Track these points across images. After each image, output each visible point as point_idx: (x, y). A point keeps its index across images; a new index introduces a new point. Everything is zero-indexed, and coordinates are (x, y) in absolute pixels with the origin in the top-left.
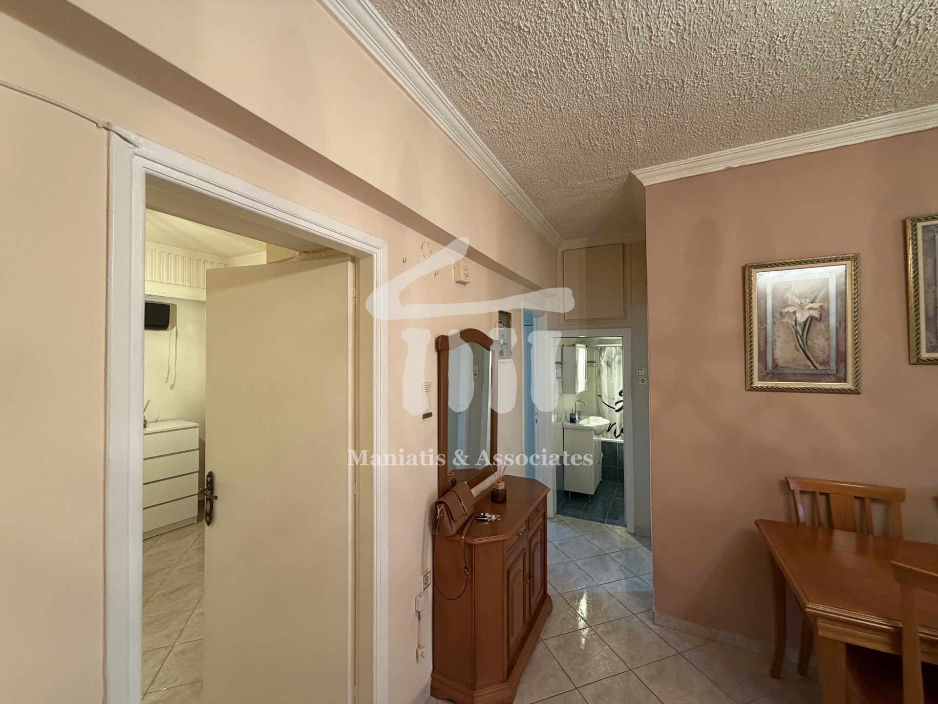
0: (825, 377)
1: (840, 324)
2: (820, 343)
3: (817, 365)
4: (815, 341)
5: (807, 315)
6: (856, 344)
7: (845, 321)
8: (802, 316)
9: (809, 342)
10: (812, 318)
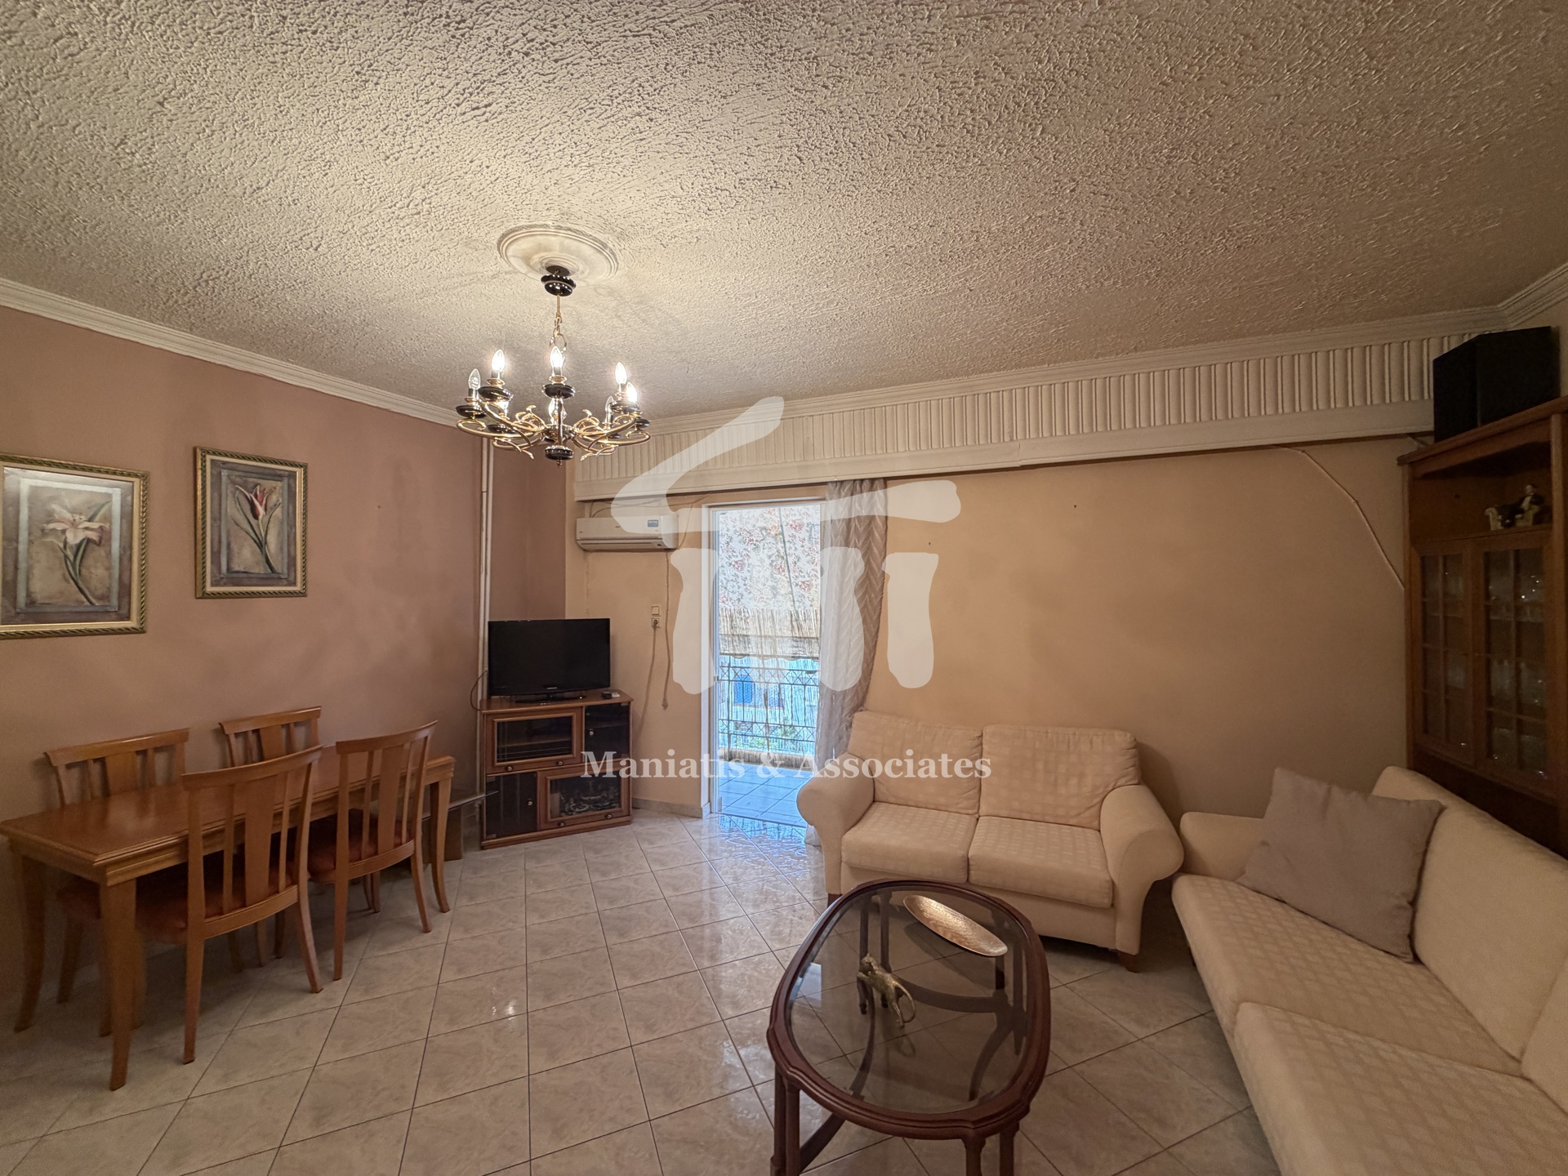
0: (103, 614)
1: (125, 552)
2: (98, 573)
3: (93, 600)
4: (93, 570)
5: (81, 536)
6: (142, 576)
7: (131, 548)
8: (75, 537)
9: (84, 571)
10: (89, 541)
